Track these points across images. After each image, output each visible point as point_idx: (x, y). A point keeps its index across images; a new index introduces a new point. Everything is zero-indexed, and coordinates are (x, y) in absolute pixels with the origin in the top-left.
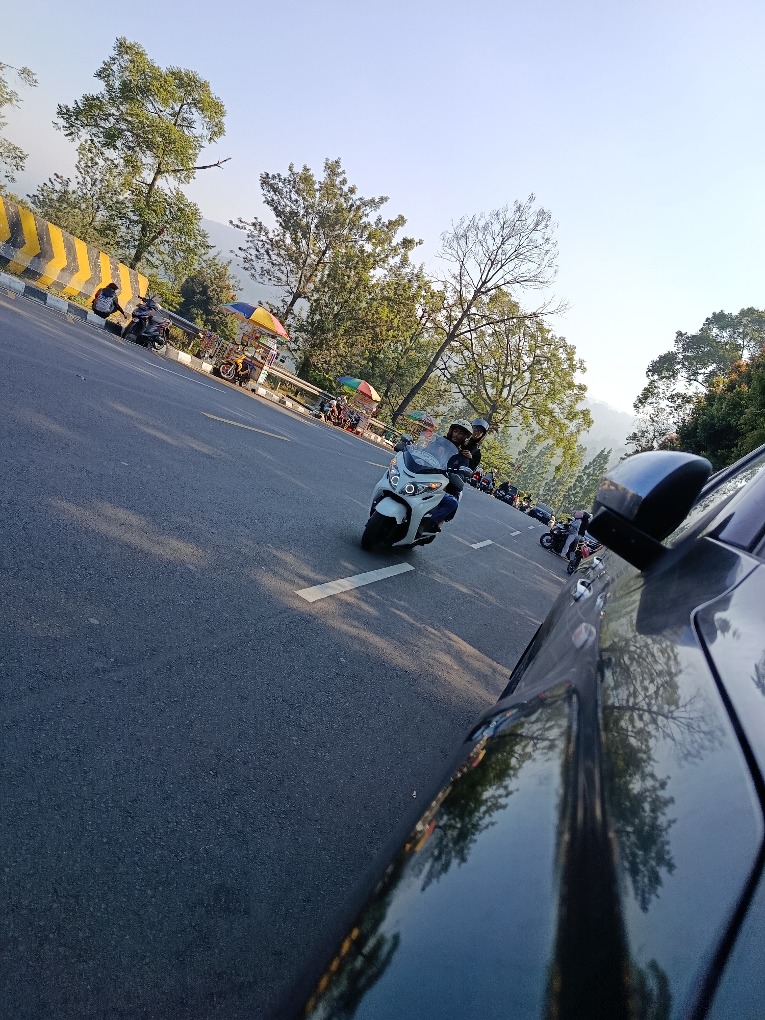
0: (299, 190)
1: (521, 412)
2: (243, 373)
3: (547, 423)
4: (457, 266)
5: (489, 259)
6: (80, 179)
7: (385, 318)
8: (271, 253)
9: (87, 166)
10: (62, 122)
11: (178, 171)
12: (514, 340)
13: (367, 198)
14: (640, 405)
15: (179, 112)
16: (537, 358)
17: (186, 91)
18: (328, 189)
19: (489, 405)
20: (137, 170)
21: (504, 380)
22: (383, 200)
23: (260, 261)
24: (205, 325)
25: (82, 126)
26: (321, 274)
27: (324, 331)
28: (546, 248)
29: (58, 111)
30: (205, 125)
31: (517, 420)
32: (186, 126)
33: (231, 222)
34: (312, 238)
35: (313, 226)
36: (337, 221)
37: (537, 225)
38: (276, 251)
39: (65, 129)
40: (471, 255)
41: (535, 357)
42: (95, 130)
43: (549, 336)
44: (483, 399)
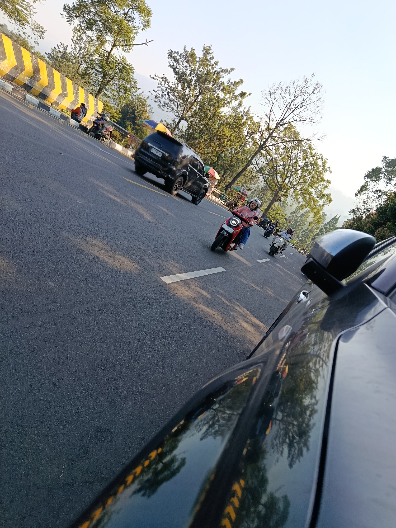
0: (188, 60)
1: (294, 191)
3: (307, 199)
4: (269, 109)
5: (286, 107)
6: (73, 47)
7: (227, 135)
8: (170, 94)
9: (77, 39)
10: (65, 14)
11: (124, 45)
12: (295, 152)
13: (224, 68)
14: (358, 194)
15: (128, 13)
17: (132, 1)
18: (204, 62)
19: (278, 186)
20: (103, 43)
21: (287, 173)
22: (232, 69)
23: (164, 98)
24: (132, 130)
25: (75, 17)
26: (195, 108)
27: (194, 139)
28: (318, 104)
29: (63, 7)
30: (141, 21)
31: (291, 196)
32: (131, 21)
33: (150, 76)
34: (192, 88)
35: (193, 81)
36: (207, 79)
37: (314, 90)
38: (172, 94)
39: (66, 18)
40: (277, 104)
41: (305, 162)
42: (82, 20)
43: (314, 152)
44: (275, 183)
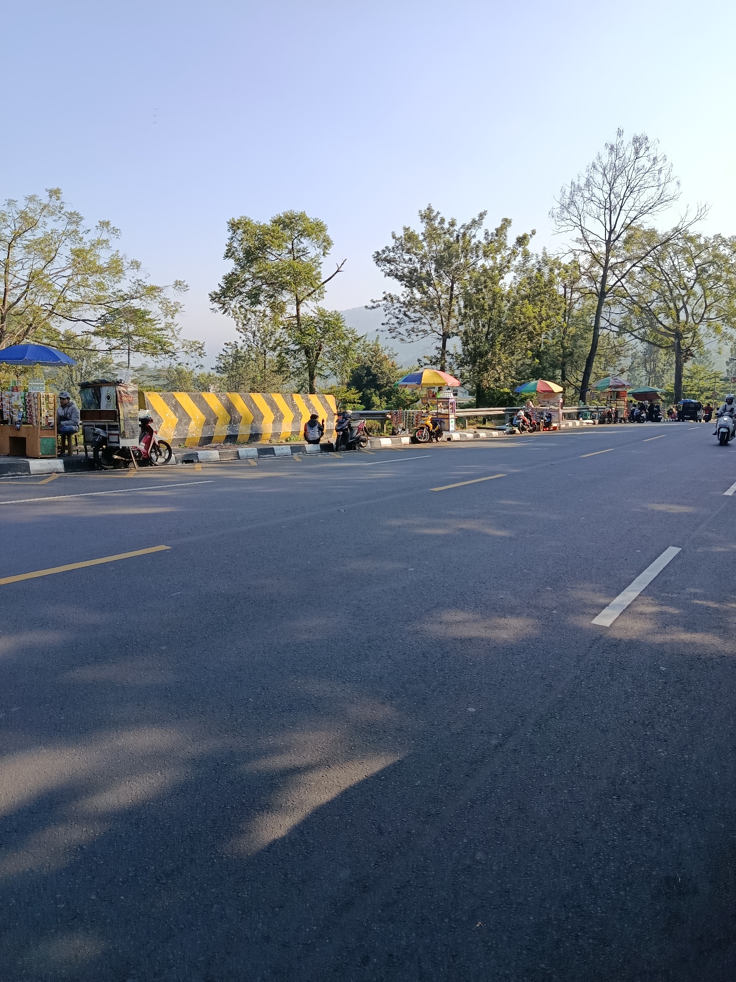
0: (408, 249)
1: (709, 325)
2: (436, 429)
5: (606, 209)
6: (244, 338)
7: (532, 315)
8: (408, 313)
9: (244, 325)
10: (216, 306)
11: (312, 293)
12: (667, 265)
13: (468, 222)
15: (293, 248)
16: (700, 267)
17: (290, 229)
18: (432, 235)
19: (671, 335)
20: (282, 310)
21: (675, 305)
22: (482, 216)
23: (402, 325)
25: (231, 300)
26: (458, 308)
27: (482, 355)
28: (657, 168)
29: (210, 299)
30: (316, 245)
31: (708, 335)
32: (302, 255)
33: (366, 307)
34: (436, 282)
35: (433, 272)
36: (451, 256)
37: (637, 153)
38: (412, 310)
39: (220, 309)
40: (586, 215)
41: (697, 268)
42: (240, 298)
43: (702, 241)
44: (662, 333)
